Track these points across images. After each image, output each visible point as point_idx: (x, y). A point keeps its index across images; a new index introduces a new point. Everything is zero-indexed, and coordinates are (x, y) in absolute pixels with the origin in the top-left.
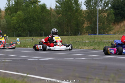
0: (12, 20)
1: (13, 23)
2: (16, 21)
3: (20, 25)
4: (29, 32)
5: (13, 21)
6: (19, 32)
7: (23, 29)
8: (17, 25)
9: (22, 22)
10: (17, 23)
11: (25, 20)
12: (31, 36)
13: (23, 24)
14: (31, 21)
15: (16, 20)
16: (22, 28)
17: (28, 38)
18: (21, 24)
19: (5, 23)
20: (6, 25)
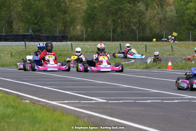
0: (187, 9)
1: (189, 15)
2: (194, 11)
5: (188, 11)
15: (195, 9)
19: (174, 13)
20: (175, 18)
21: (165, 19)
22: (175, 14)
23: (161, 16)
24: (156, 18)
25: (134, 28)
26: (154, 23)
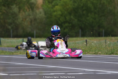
0: (54, 11)
1: (55, 16)
2: (60, 13)
3: (66, 19)
4: (80, 31)
5: (55, 13)
6: (64, 29)
7: (70, 25)
8: (62, 19)
9: (70, 14)
10: (61, 15)
11: (74, 11)
12: (83, 36)
13: (72, 17)
14: (84, 12)
15: (61, 11)
16: (69, 23)
17: (78, 39)
18: (68, 18)
19: (42, 15)
20: (44, 19)
21: (35, 19)
22: (44, 16)
23: (32, 17)
24: (27, 19)
25: (10, 27)
26: (26, 24)
